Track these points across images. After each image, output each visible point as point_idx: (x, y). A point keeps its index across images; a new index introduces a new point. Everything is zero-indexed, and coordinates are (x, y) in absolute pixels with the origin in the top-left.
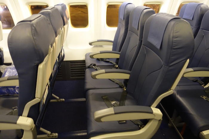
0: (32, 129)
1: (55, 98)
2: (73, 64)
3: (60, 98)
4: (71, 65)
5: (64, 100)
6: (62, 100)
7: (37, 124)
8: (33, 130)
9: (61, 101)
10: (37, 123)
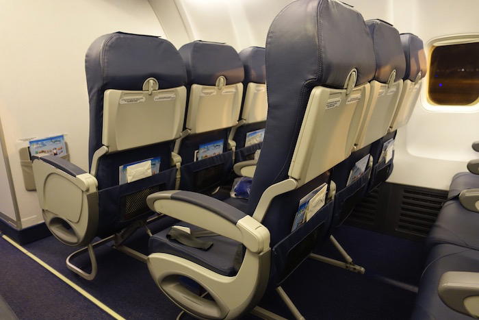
0: (261, 254)
1: (343, 259)
2: (412, 195)
3: (354, 262)
4: (405, 197)
5: (363, 269)
6: (358, 267)
7: (275, 249)
8: (262, 256)
9: (355, 269)
10: (276, 246)
